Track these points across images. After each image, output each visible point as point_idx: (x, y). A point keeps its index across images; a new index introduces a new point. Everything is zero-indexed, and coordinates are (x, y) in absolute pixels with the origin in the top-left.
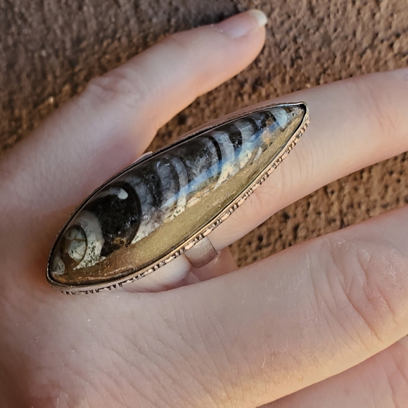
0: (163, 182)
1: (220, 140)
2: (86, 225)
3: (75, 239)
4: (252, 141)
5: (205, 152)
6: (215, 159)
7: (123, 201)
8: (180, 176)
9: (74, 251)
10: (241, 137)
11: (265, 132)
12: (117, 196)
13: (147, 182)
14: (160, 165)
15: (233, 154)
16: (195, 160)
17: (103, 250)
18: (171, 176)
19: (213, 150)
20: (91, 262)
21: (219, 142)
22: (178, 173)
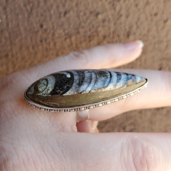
0: (86, 79)
1: (113, 74)
2: (50, 80)
3: (43, 83)
4: (124, 81)
5: (106, 76)
6: (108, 80)
7: (68, 78)
8: (93, 79)
9: (41, 87)
10: (121, 77)
11: (130, 80)
12: (66, 75)
13: (80, 75)
14: (87, 72)
15: (116, 82)
16: (101, 77)
17: (51, 92)
18: (90, 78)
19: (109, 76)
20: (44, 94)
21: (112, 75)
22: (93, 78)
